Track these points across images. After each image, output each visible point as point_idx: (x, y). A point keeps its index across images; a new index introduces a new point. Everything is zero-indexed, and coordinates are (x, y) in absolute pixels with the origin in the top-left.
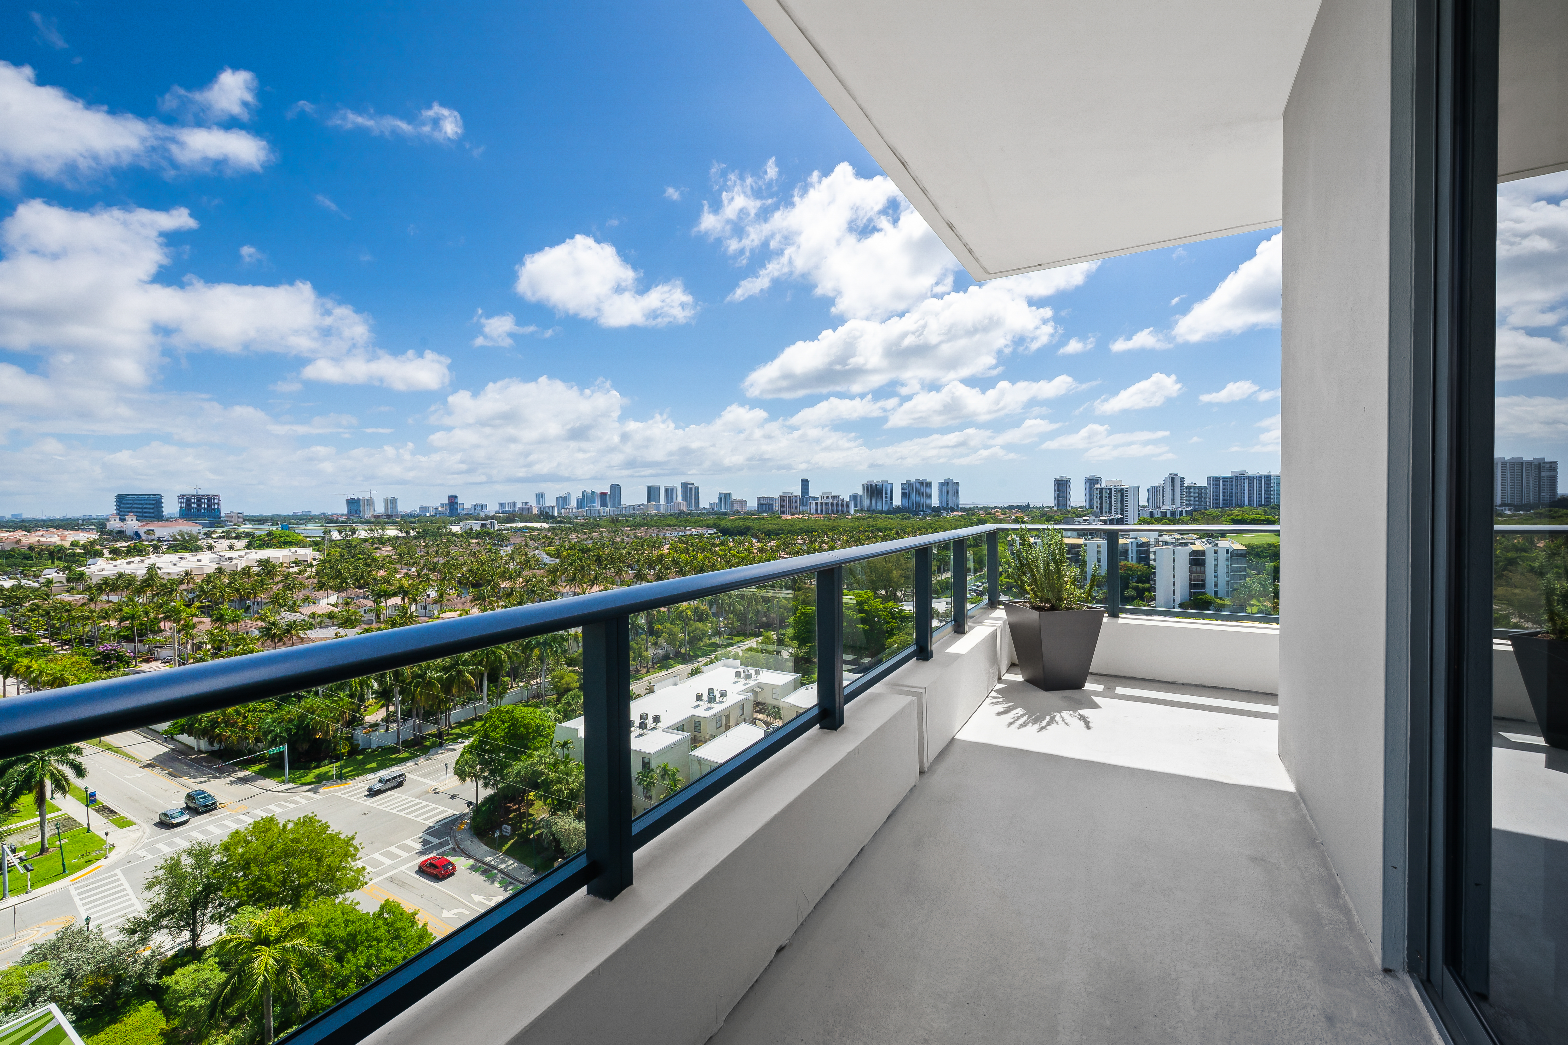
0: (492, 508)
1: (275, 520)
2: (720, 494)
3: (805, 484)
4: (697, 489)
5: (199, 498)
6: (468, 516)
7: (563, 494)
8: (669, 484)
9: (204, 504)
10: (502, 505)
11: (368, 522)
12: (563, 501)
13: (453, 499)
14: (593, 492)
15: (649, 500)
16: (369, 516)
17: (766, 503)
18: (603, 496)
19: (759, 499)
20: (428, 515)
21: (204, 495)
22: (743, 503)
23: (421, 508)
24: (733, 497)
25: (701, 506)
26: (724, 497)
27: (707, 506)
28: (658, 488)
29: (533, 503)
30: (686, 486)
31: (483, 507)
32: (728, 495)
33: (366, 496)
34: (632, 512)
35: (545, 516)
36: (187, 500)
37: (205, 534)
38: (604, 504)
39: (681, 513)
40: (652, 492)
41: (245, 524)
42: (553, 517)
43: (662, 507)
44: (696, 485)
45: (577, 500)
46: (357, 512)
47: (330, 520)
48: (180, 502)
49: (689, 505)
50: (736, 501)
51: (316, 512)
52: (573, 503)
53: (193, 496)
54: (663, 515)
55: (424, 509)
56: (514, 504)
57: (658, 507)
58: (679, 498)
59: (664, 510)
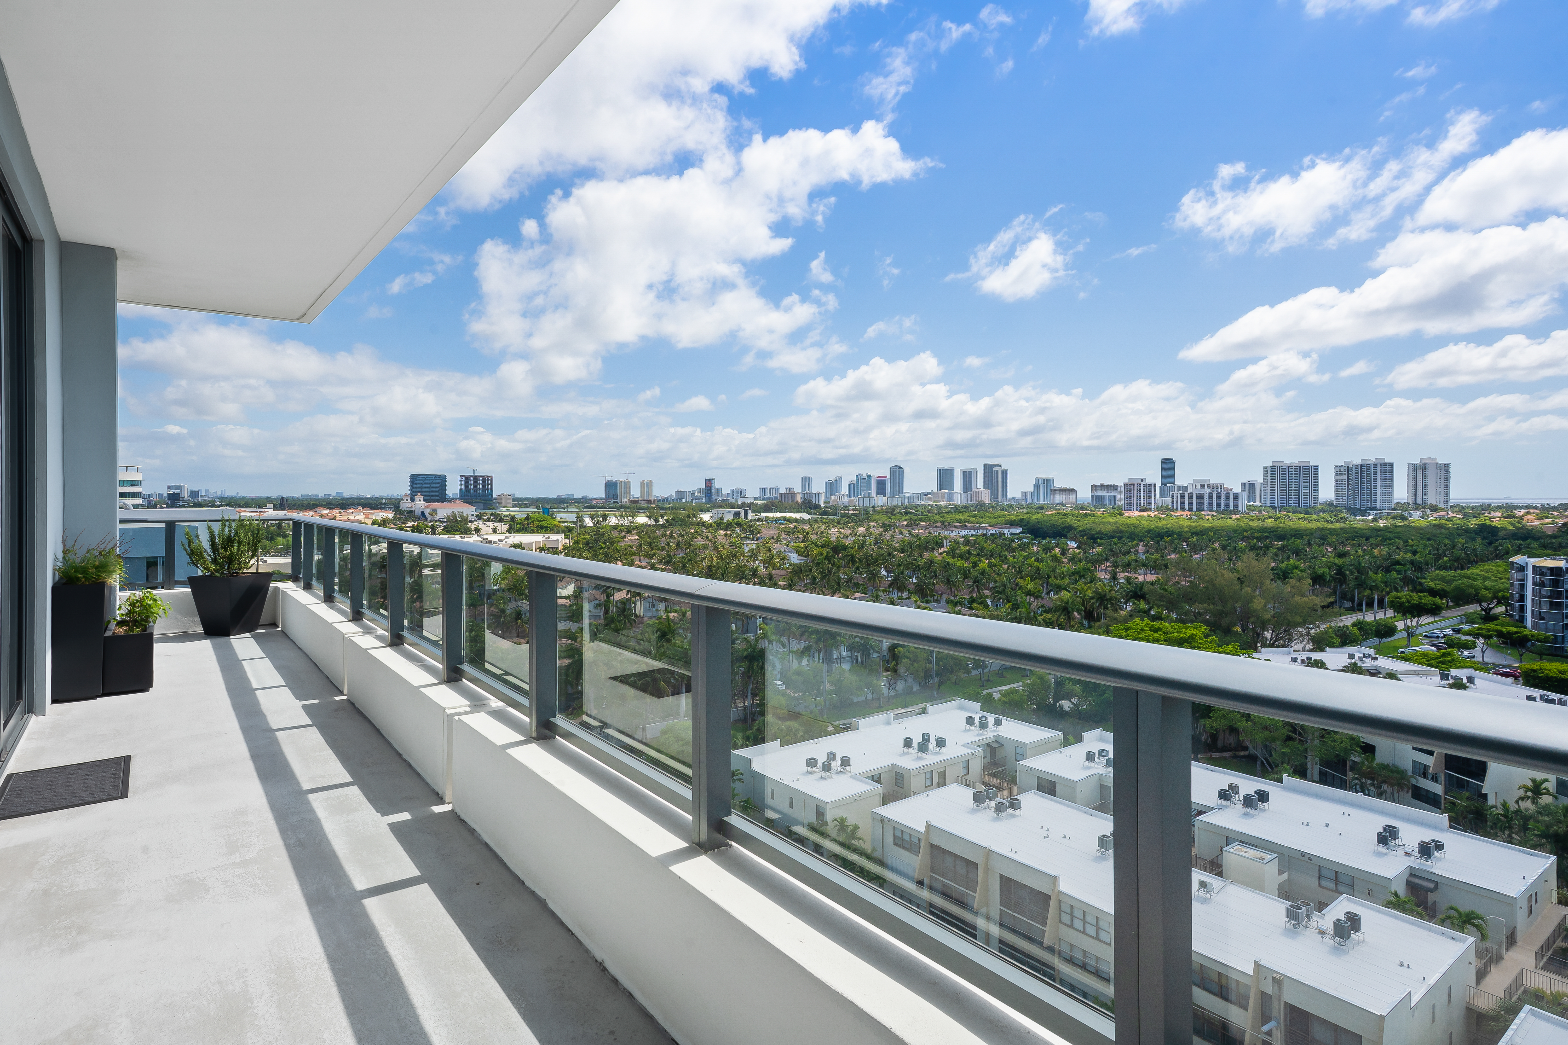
0: (752, 494)
1: (540, 502)
2: (1038, 481)
3: (1168, 466)
4: (1005, 473)
5: (476, 478)
6: (726, 504)
7: (833, 479)
8: (968, 466)
9: (480, 484)
10: (763, 490)
11: (624, 507)
12: (833, 486)
13: (710, 483)
14: (869, 476)
15: (940, 487)
16: (625, 501)
17: (1104, 493)
18: (881, 481)
19: (1094, 488)
20: (684, 500)
21: (479, 476)
22: (1071, 492)
23: (678, 493)
24: (1057, 484)
25: (1010, 496)
26: (1044, 485)
27: (1019, 496)
28: (952, 472)
29: (798, 489)
30: (989, 469)
31: (742, 492)
32: (1050, 482)
33: (624, 478)
34: (917, 502)
35: (809, 505)
36: (465, 480)
37: (477, 516)
38: (881, 491)
39: (981, 506)
40: (944, 477)
41: (513, 507)
42: (817, 506)
43: (956, 496)
44: (1004, 467)
45: (850, 485)
46: (615, 496)
47: (585, 503)
48: (460, 482)
49: (994, 494)
50: (1061, 489)
51: (578, 495)
52: (845, 490)
53: (471, 476)
54: (957, 510)
55: (680, 494)
56: (777, 489)
57: (950, 497)
58: (980, 484)
59: (959, 500)
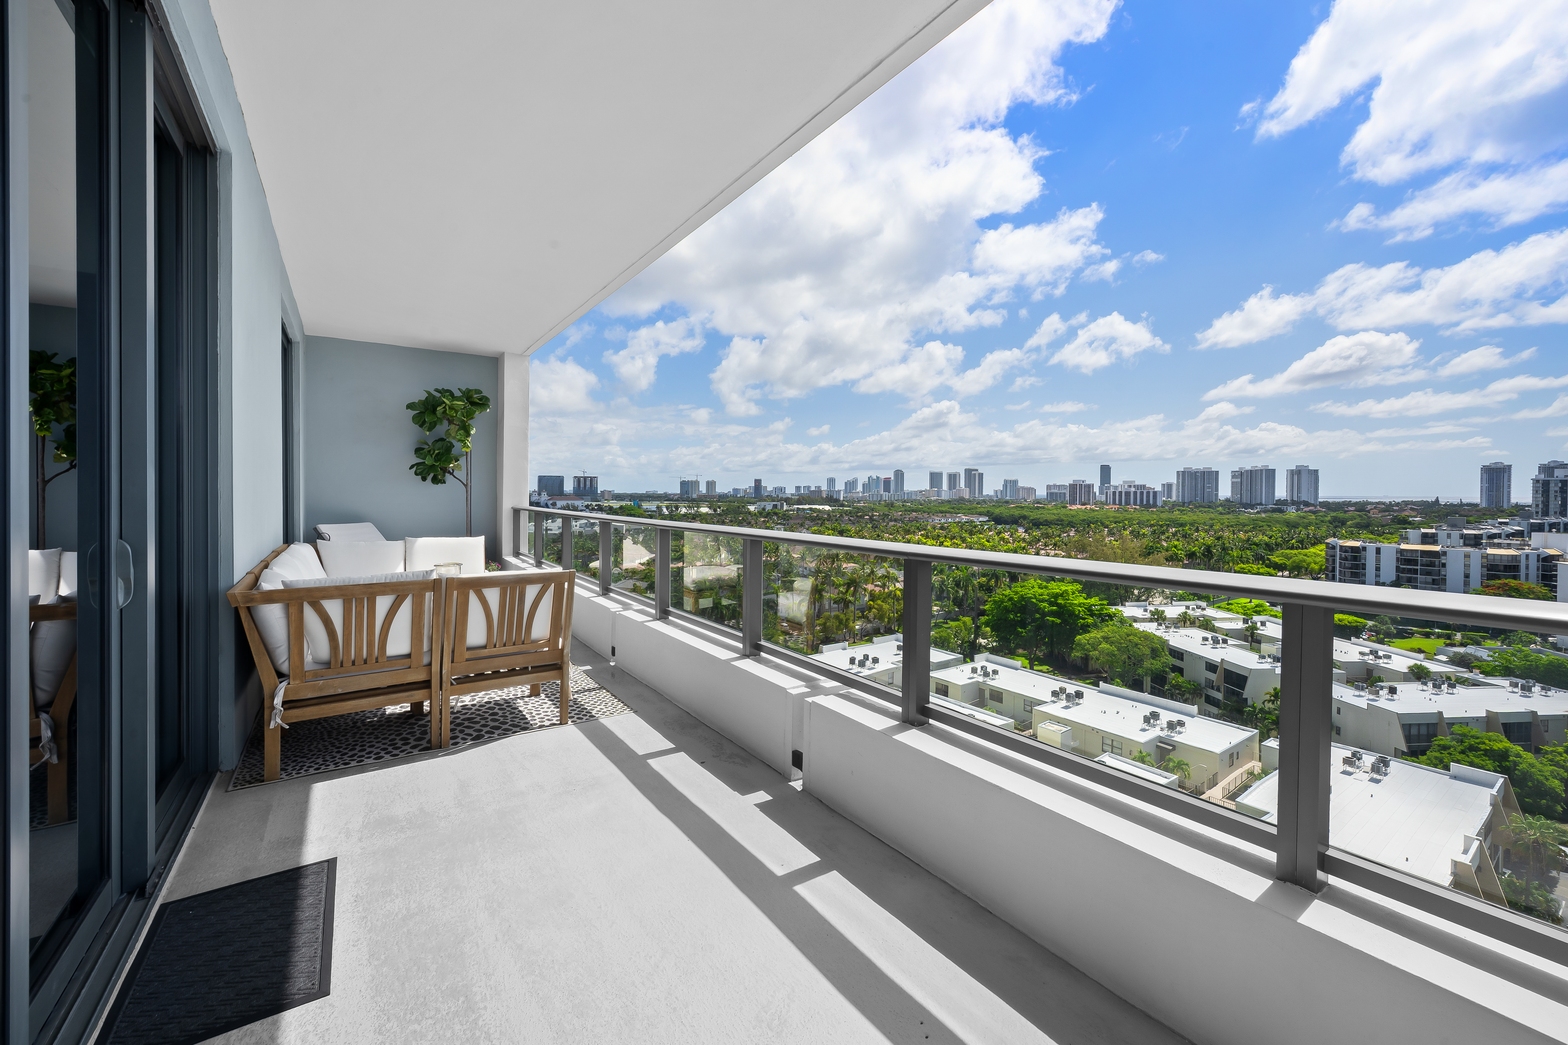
0: (790, 491)
1: (632, 497)
2: (1006, 481)
3: (1105, 471)
4: (981, 476)
5: (585, 478)
6: (770, 498)
7: (850, 478)
8: (953, 471)
9: (588, 483)
10: (798, 488)
11: (694, 500)
12: (851, 485)
13: (758, 482)
14: (878, 478)
15: (932, 486)
16: (695, 496)
17: (1056, 491)
18: (887, 482)
19: (1049, 487)
20: (739, 496)
21: (588, 477)
22: (1032, 490)
23: (734, 490)
24: (1020, 484)
25: (984, 493)
26: (1010, 485)
27: (992, 493)
28: (940, 475)
29: (824, 488)
30: (969, 472)
31: (782, 490)
32: (1015, 482)
33: (694, 479)
34: (914, 497)
35: (831, 500)
36: (578, 479)
37: (586, 506)
38: (887, 488)
39: (962, 500)
40: (935, 478)
41: (612, 500)
42: (837, 500)
43: (943, 493)
44: (980, 471)
45: (864, 485)
46: (687, 493)
47: (665, 497)
48: (574, 481)
49: (973, 491)
50: (1023, 488)
51: (661, 491)
52: (860, 488)
53: (582, 477)
54: (943, 502)
55: (735, 490)
56: (809, 487)
57: (939, 494)
58: (962, 484)
59: (945, 496)
